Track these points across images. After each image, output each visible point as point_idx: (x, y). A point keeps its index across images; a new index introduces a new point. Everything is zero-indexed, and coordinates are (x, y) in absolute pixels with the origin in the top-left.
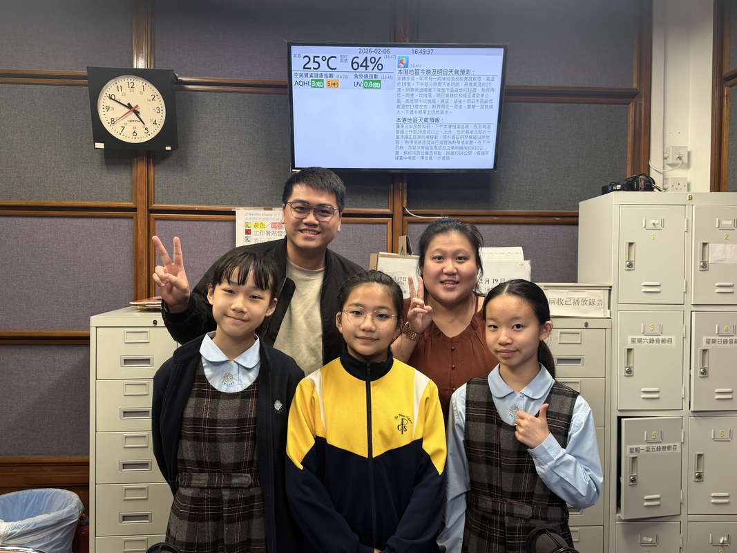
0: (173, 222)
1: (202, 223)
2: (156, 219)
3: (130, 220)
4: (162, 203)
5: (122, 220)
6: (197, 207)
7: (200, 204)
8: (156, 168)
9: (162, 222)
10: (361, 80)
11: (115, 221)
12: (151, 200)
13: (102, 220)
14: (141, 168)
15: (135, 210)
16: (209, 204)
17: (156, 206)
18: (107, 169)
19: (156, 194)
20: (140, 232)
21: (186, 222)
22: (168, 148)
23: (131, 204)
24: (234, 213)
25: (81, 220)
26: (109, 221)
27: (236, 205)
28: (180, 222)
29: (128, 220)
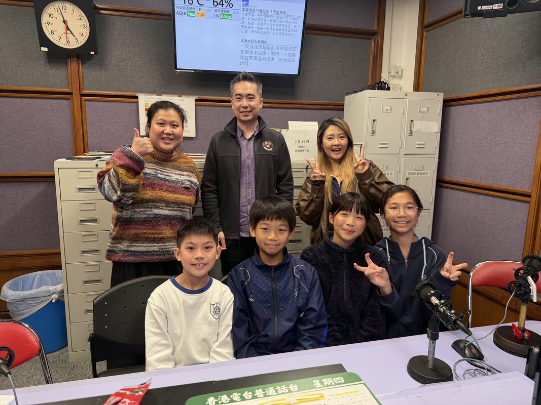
0: (97, 103)
1: (116, 103)
2: (86, 100)
3: (68, 101)
4: (89, 89)
5: (63, 101)
6: (113, 93)
7: (114, 91)
8: (83, 66)
9: (90, 102)
10: (219, 13)
11: (58, 101)
12: (82, 87)
13: (49, 100)
14: (73, 65)
15: (71, 94)
16: (121, 91)
17: (85, 92)
18: (50, 66)
19: (85, 84)
20: (76, 109)
21: (106, 103)
22: (92, 53)
23: (68, 90)
24: (137, 97)
25: (34, 100)
26: (54, 101)
27: (138, 92)
28: (101, 103)
29: (67, 101)
